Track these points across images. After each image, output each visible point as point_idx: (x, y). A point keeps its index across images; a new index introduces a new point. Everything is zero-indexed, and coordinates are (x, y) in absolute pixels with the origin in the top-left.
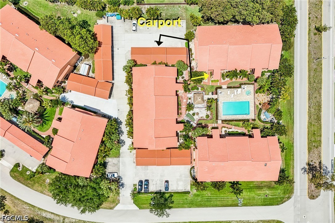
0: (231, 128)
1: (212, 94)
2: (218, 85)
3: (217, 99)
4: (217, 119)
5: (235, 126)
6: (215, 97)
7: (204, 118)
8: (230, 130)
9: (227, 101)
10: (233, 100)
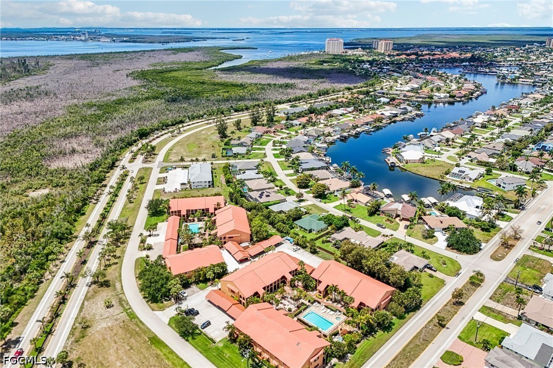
6: (309, 304)
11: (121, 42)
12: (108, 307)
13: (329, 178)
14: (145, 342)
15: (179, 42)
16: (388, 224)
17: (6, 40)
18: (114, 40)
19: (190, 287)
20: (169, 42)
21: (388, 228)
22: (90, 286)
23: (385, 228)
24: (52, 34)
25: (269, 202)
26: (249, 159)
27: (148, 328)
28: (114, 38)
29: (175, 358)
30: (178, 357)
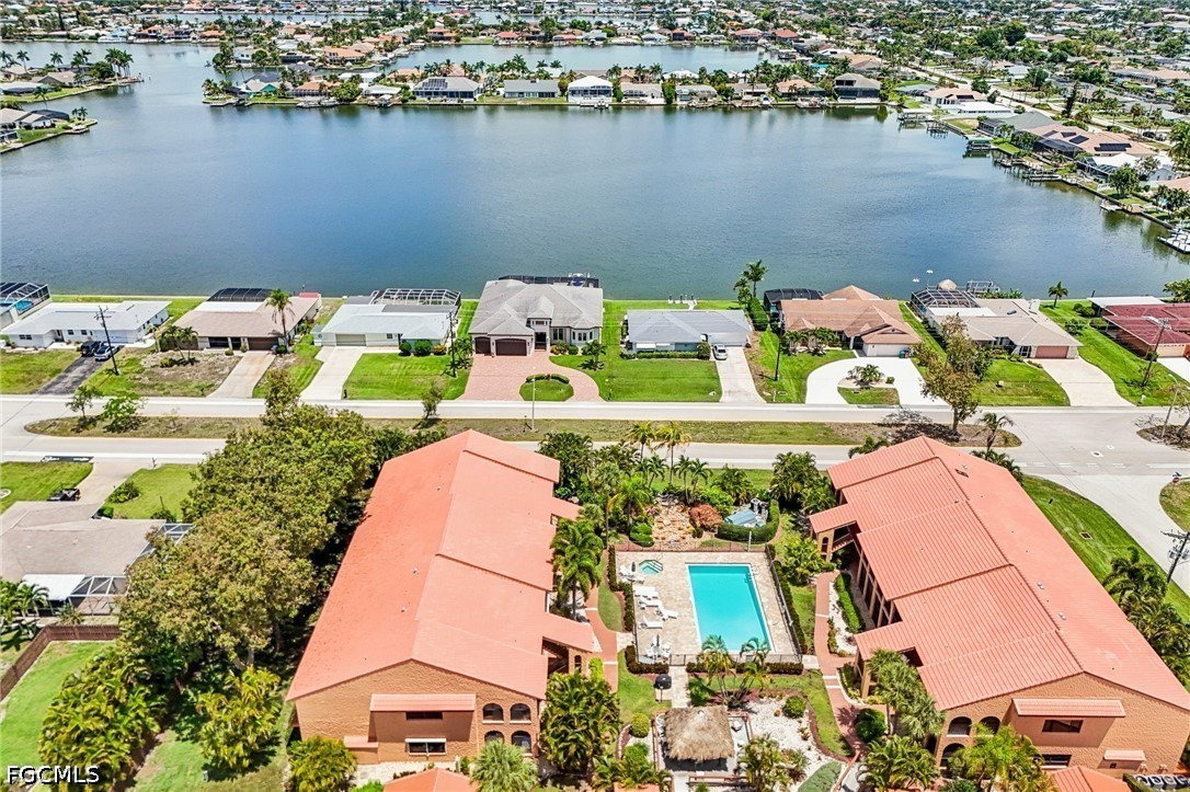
0: (830, 622)
1: (667, 685)
2: (616, 663)
3: (691, 669)
4: (796, 670)
5: (814, 611)
6: (679, 677)
7: (804, 725)
8: (840, 624)
9: (695, 632)
10: (691, 613)
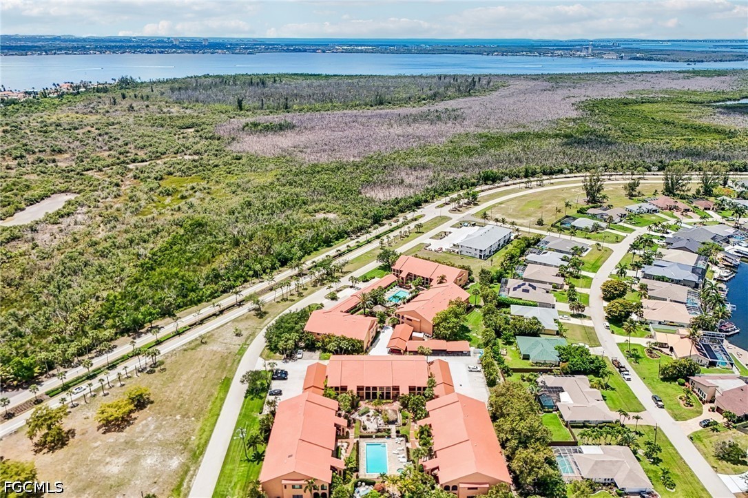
11: (631, 59)
12: (237, 335)
13: (666, 300)
14: (220, 378)
15: (721, 61)
16: (679, 404)
17: (497, 55)
18: (622, 57)
19: (314, 351)
20: (702, 61)
21: (668, 409)
22: (250, 311)
23: (662, 407)
24: (555, 48)
25: (521, 299)
26: (588, 238)
27: (236, 369)
28: (623, 54)
29: (219, 405)
30: (221, 407)
